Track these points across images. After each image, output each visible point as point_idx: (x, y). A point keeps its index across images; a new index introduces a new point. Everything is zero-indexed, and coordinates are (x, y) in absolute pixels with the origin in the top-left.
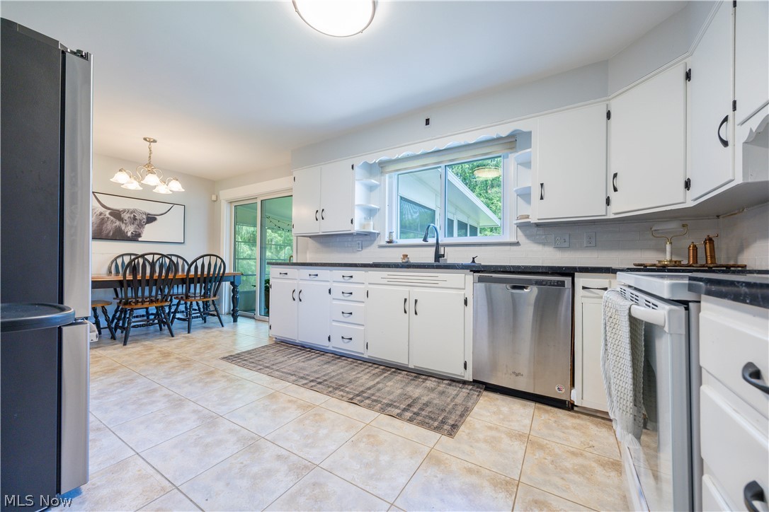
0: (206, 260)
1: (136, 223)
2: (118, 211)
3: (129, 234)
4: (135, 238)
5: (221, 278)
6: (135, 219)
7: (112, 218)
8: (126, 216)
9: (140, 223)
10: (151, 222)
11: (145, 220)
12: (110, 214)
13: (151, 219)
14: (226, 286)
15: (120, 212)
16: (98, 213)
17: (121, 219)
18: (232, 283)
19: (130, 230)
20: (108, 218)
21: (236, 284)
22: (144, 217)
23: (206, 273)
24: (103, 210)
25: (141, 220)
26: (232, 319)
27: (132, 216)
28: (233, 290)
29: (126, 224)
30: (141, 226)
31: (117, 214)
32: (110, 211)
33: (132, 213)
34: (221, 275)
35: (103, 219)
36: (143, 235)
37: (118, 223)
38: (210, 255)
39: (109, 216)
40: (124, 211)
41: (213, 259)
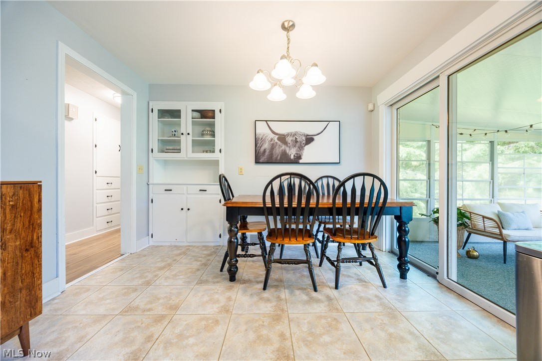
0: (359, 181)
1: (298, 145)
2: (284, 135)
3: (292, 157)
4: (296, 161)
5: (380, 210)
6: (296, 141)
7: (279, 142)
8: (289, 139)
9: (300, 145)
10: (310, 143)
11: (304, 142)
12: (278, 139)
13: (309, 140)
14: (387, 222)
15: (285, 136)
16: (270, 139)
17: (286, 143)
18: (398, 218)
19: (292, 153)
20: (276, 143)
21: (404, 219)
22: (304, 138)
23: (358, 200)
24: (272, 135)
25: (301, 142)
26: (398, 274)
27: (294, 139)
28: (400, 229)
29: (289, 147)
30: (301, 148)
31: (282, 138)
32: (278, 136)
33: (294, 136)
34: (380, 205)
35: (273, 144)
36: (303, 157)
37: (284, 147)
38: (364, 175)
39: (277, 141)
40: (288, 135)
41: (369, 180)
